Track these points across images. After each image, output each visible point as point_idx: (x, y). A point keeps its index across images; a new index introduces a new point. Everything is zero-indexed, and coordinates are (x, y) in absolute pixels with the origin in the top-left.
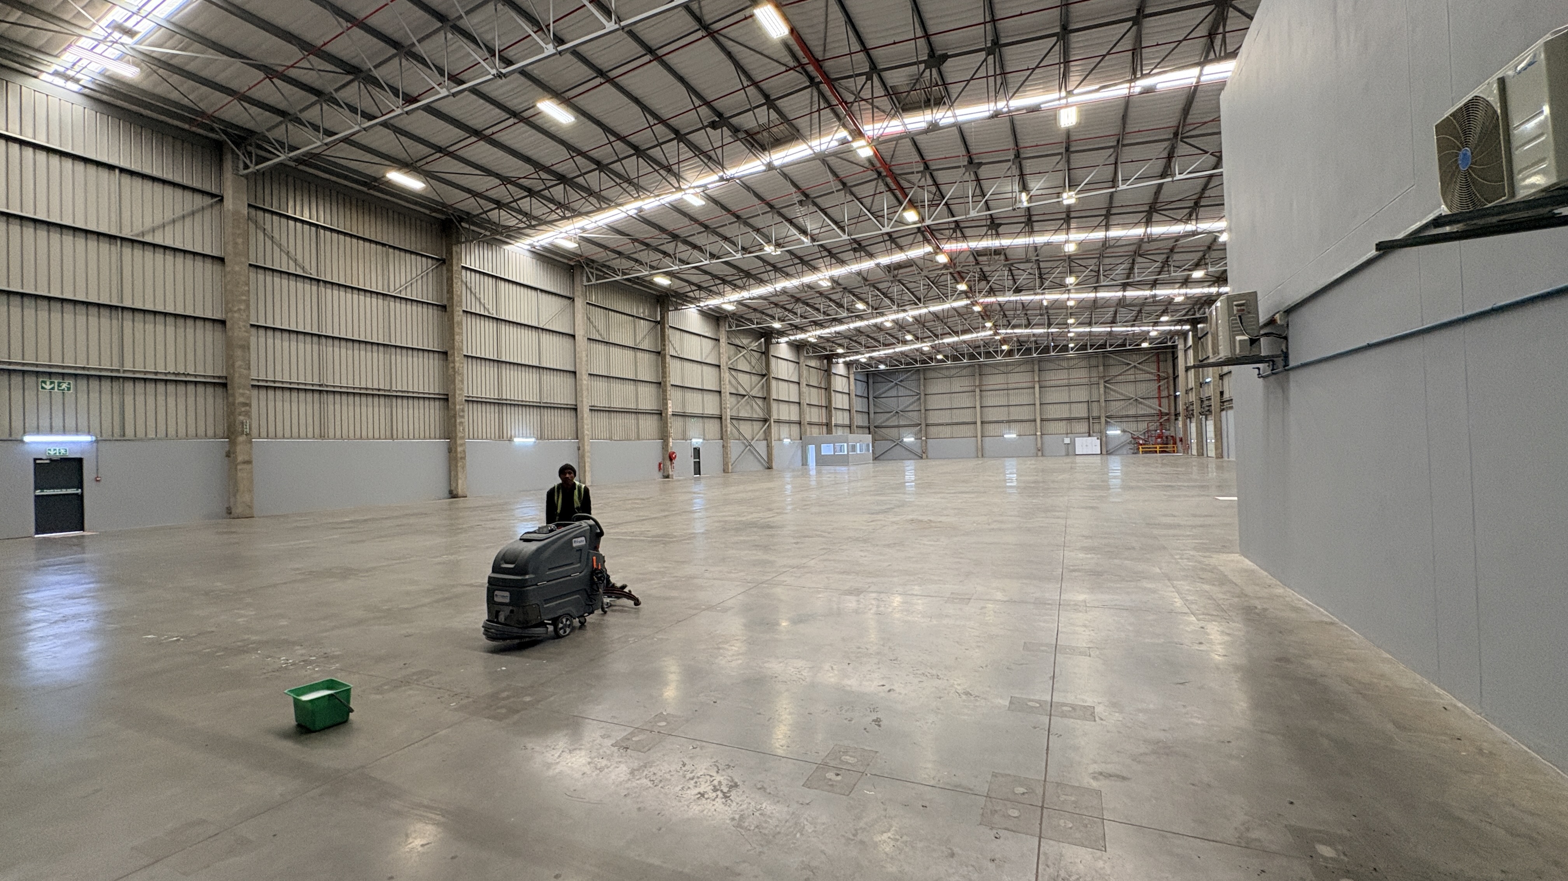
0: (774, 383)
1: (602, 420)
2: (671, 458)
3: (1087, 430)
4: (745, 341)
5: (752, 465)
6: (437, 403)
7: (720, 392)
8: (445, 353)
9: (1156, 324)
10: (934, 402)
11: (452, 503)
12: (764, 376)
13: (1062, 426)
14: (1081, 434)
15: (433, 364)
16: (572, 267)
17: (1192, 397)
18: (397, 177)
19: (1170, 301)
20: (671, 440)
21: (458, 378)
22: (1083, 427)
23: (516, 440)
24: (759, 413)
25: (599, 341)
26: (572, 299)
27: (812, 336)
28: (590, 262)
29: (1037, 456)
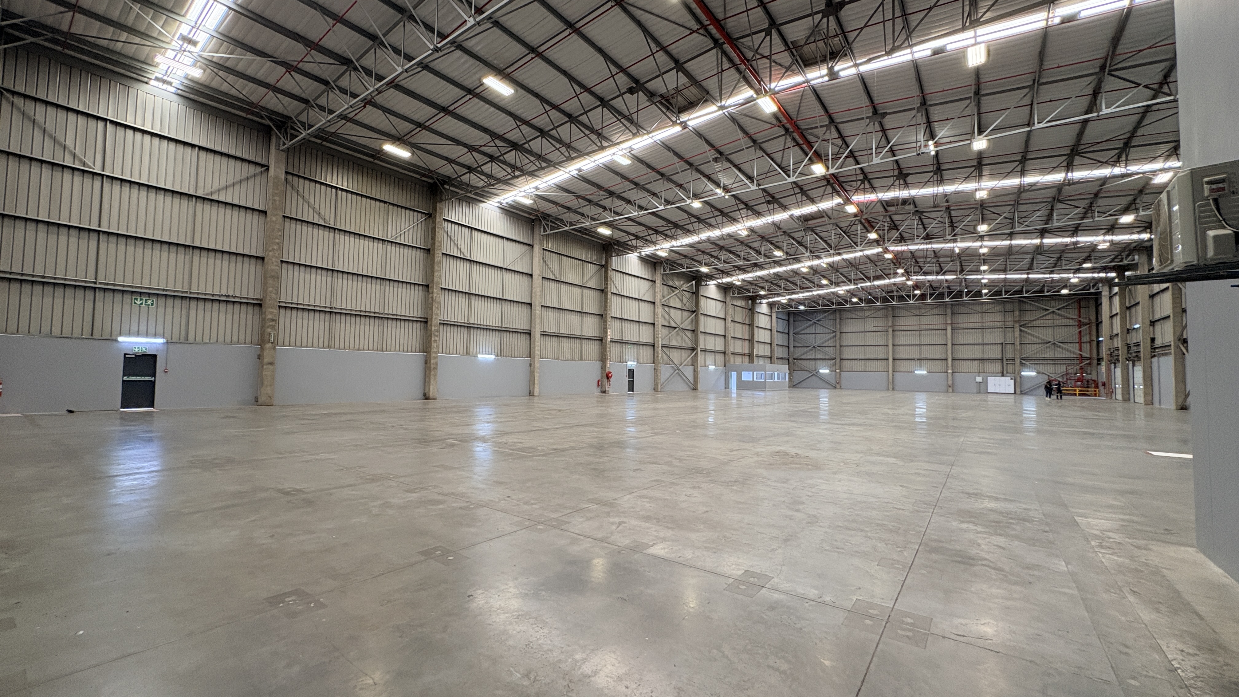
0: (702, 319)
1: (551, 343)
2: (608, 377)
3: (1000, 370)
4: (678, 283)
5: (680, 386)
6: (419, 324)
7: (654, 324)
8: (427, 286)
9: (1078, 271)
10: (848, 339)
11: (424, 404)
12: (694, 312)
13: (974, 366)
14: (994, 374)
15: (417, 294)
16: (533, 221)
17: (1118, 343)
18: (391, 148)
19: (1093, 248)
20: (608, 362)
21: (435, 305)
22: (997, 367)
23: (480, 356)
24: (688, 343)
25: (552, 280)
26: (531, 246)
27: (737, 279)
28: (546, 216)
29: (947, 392)
